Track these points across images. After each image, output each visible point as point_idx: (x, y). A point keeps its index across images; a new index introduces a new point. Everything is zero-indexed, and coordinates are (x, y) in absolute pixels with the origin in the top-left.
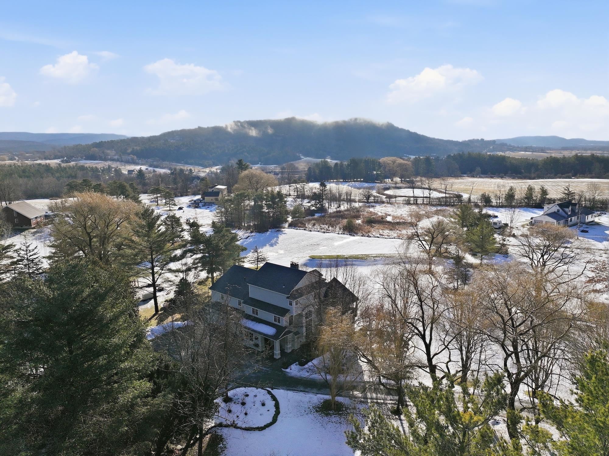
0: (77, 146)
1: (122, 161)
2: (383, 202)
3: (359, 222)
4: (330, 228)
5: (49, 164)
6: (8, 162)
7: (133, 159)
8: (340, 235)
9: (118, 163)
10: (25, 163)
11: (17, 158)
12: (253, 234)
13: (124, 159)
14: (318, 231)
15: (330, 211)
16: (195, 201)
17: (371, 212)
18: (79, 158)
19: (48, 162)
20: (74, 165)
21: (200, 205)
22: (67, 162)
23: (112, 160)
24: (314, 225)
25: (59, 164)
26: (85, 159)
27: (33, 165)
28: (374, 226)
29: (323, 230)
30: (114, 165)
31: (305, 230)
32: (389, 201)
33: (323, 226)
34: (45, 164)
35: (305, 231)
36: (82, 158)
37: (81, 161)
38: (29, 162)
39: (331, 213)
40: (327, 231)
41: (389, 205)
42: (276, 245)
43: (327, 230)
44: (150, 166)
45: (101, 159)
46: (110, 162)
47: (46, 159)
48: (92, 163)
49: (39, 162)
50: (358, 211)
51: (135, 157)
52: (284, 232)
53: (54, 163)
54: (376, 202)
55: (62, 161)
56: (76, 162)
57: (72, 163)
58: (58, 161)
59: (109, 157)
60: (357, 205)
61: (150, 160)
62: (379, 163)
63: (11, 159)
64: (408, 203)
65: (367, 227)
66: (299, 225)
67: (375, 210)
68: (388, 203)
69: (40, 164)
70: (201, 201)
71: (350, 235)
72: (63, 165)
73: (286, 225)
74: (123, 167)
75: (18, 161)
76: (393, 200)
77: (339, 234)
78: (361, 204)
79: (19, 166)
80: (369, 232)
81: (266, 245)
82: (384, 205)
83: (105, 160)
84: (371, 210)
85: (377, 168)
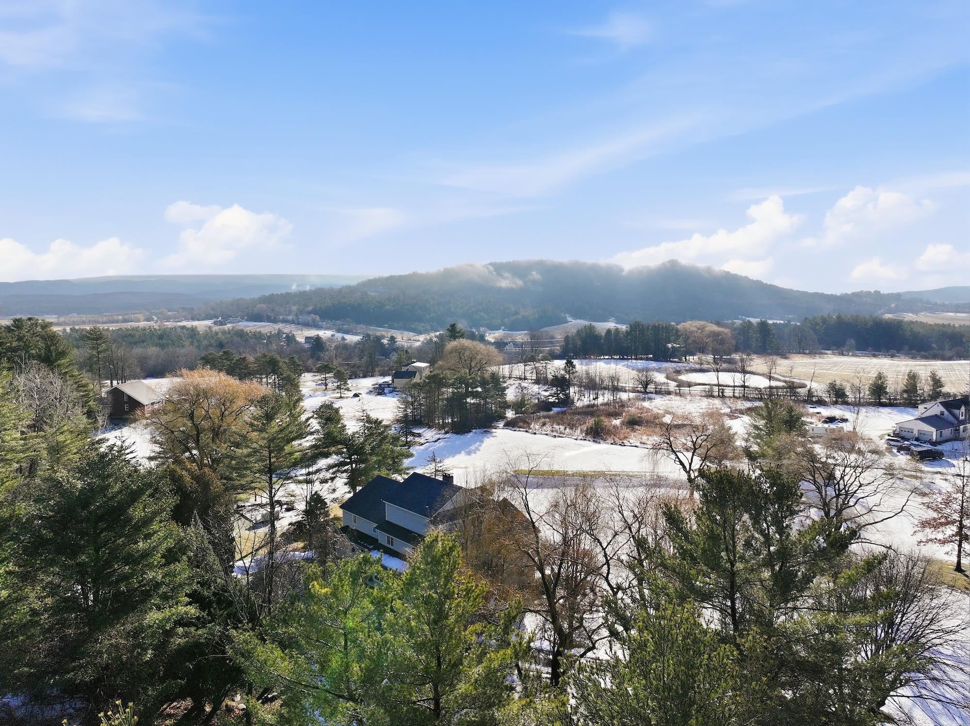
0: (238, 300)
1: (298, 324)
2: (669, 393)
3: (617, 422)
4: (568, 430)
5: (196, 327)
6: (142, 324)
7: (314, 320)
8: (579, 442)
9: (293, 326)
10: (164, 325)
11: (155, 318)
12: (448, 436)
13: (300, 320)
14: (547, 434)
15: (579, 404)
16: (380, 385)
17: (642, 408)
18: (239, 319)
19: (195, 323)
20: (231, 328)
21: (386, 390)
22: (221, 324)
23: (285, 321)
24: (544, 424)
25: (210, 327)
26: (247, 320)
27: (175, 328)
28: (637, 430)
29: (554, 434)
30: (287, 329)
31: (527, 431)
32: (678, 391)
33: (557, 427)
34: (190, 326)
35: (527, 434)
36: (242, 318)
37: (240, 323)
38: (169, 324)
39: (577, 408)
40: (561, 435)
41: (678, 398)
42: (475, 453)
43: (561, 433)
44: (339, 331)
45: (269, 320)
46: (281, 325)
47: (193, 319)
48: (255, 325)
49: (184, 323)
50: (623, 406)
51: (318, 318)
52: (494, 434)
53: (201, 325)
54: (658, 392)
55: (215, 323)
56: (234, 325)
57: (229, 326)
58: (209, 323)
59: (281, 317)
60: (624, 396)
61: (338, 322)
62: (677, 330)
63: (148, 320)
64: (710, 395)
65: (625, 430)
66: (521, 424)
67: (652, 404)
68: (676, 394)
69: (183, 327)
70: (389, 385)
71: (594, 441)
72: (216, 328)
73: (501, 424)
74: (299, 332)
75: (156, 322)
76: (685, 390)
77: (576, 439)
78: (632, 395)
79: (155, 329)
80: (626, 438)
81: (460, 453)
82: (668, 397)
83: (275, 321)
84: (646, 404)
85: (672, 338)
